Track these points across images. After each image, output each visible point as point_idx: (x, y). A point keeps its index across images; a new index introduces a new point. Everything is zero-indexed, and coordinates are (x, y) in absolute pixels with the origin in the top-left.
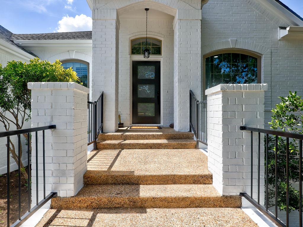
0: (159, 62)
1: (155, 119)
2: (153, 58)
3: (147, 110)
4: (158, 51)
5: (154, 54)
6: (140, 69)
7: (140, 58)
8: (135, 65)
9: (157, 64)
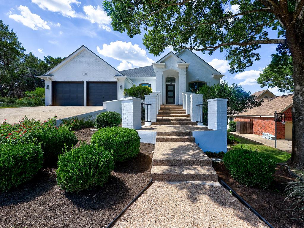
0: (175, 85)
1: (174, 103)
2: (173, 84)
3: (171, 100)
4: (175, 82)
5: (173, 82)
6: (169, 87)
7: (169, 83)
8: (167, 86)
9: (174, 85)
